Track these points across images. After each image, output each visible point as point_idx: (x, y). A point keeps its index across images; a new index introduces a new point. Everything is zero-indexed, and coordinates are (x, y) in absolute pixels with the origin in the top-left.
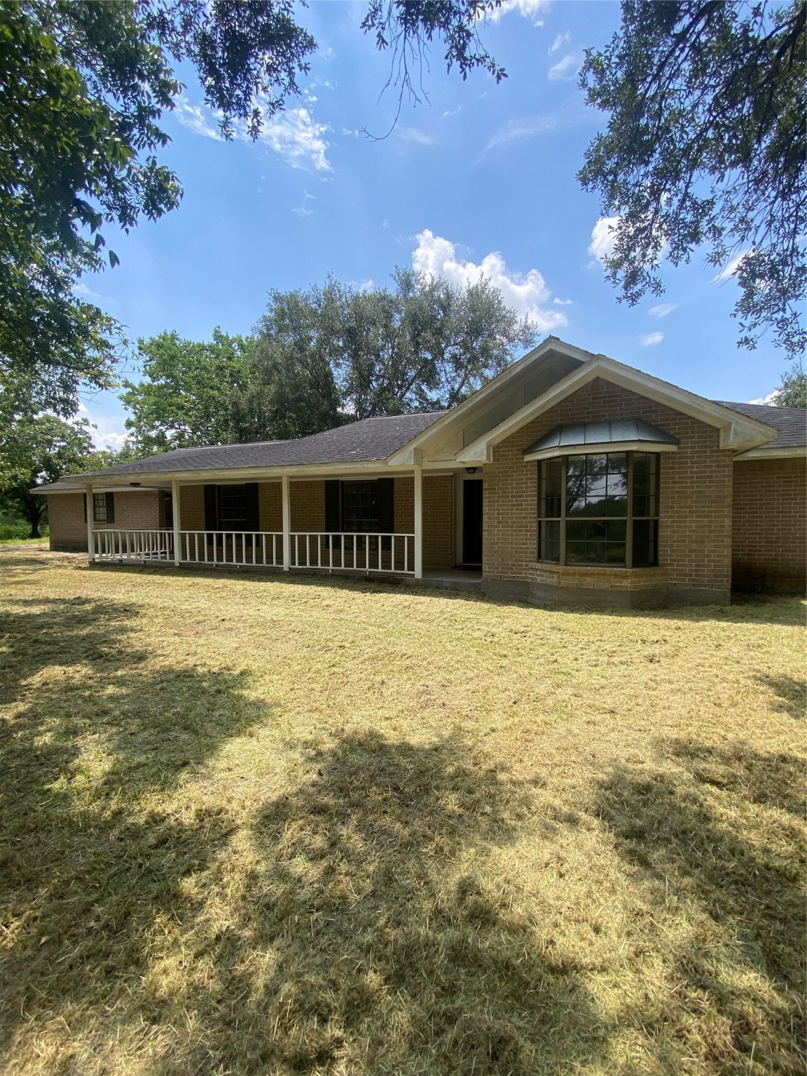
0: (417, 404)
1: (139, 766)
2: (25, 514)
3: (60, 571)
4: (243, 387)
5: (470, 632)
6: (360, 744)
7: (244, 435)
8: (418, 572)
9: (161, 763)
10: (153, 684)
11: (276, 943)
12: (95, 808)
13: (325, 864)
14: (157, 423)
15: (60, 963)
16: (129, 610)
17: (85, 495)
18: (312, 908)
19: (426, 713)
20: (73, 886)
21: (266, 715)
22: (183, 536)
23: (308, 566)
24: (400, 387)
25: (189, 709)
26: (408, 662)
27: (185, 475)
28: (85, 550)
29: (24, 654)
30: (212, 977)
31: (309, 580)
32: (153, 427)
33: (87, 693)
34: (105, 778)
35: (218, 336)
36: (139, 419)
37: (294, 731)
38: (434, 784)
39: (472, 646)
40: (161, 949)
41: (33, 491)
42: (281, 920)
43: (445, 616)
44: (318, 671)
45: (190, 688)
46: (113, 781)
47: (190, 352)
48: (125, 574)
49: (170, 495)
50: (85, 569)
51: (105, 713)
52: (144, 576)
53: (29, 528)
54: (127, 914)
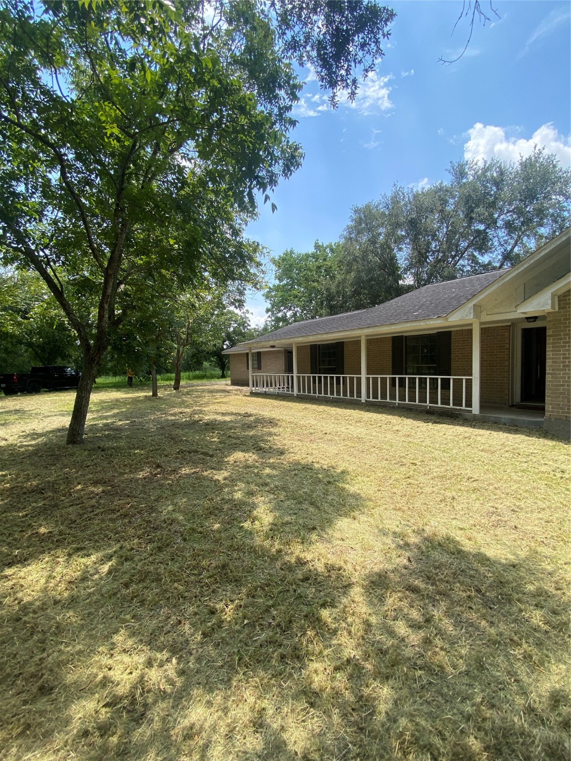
0: (469, 268)
1: (287, 523)
2: (219, 365)
3: (237, 397)
4: (333, 278)
5: (536, 465)
6: (440, 545)
7: (333, 310)
8: (476, 408)
9: (300, 524)
10: (290, 471)
11: (391, 682)
12: (267, 543)
13: (423, 634)
14: (282, 308)
15: (255, 641)
16: (272, 422)
17: (247, 354)
18: (415, 667)
19: (499, 531)
20: (259, 592)
21: (363, 506)
22: (298, 378)
23: (379, 399)
24: (453, 257)
25: (312, 491)
26: (475, 484)
27: (301, 339)
28: (248, 385)
29: (225, 443)
30: (347, 689)
31: (380, 410)
32: (280, 311)
33: (256, 471)
34: (270, 527)
35: (317, 247)
36: (273, 306)
37: (384, 522)
38: (516, 596)
39: (540, 479)
40: (313, 654)
41: (223, 353)
42: (393, 666)
43: (507, 449)
44: (397, 480)
45: (311, 477)
46: (275, 529)
47: (301, 260)
48: (268, 400)
49: (292, 353)
50: (248, 396)
51: (266, 484)
52: (278, 402)
53: (220, 373)
54: (290, 622)
